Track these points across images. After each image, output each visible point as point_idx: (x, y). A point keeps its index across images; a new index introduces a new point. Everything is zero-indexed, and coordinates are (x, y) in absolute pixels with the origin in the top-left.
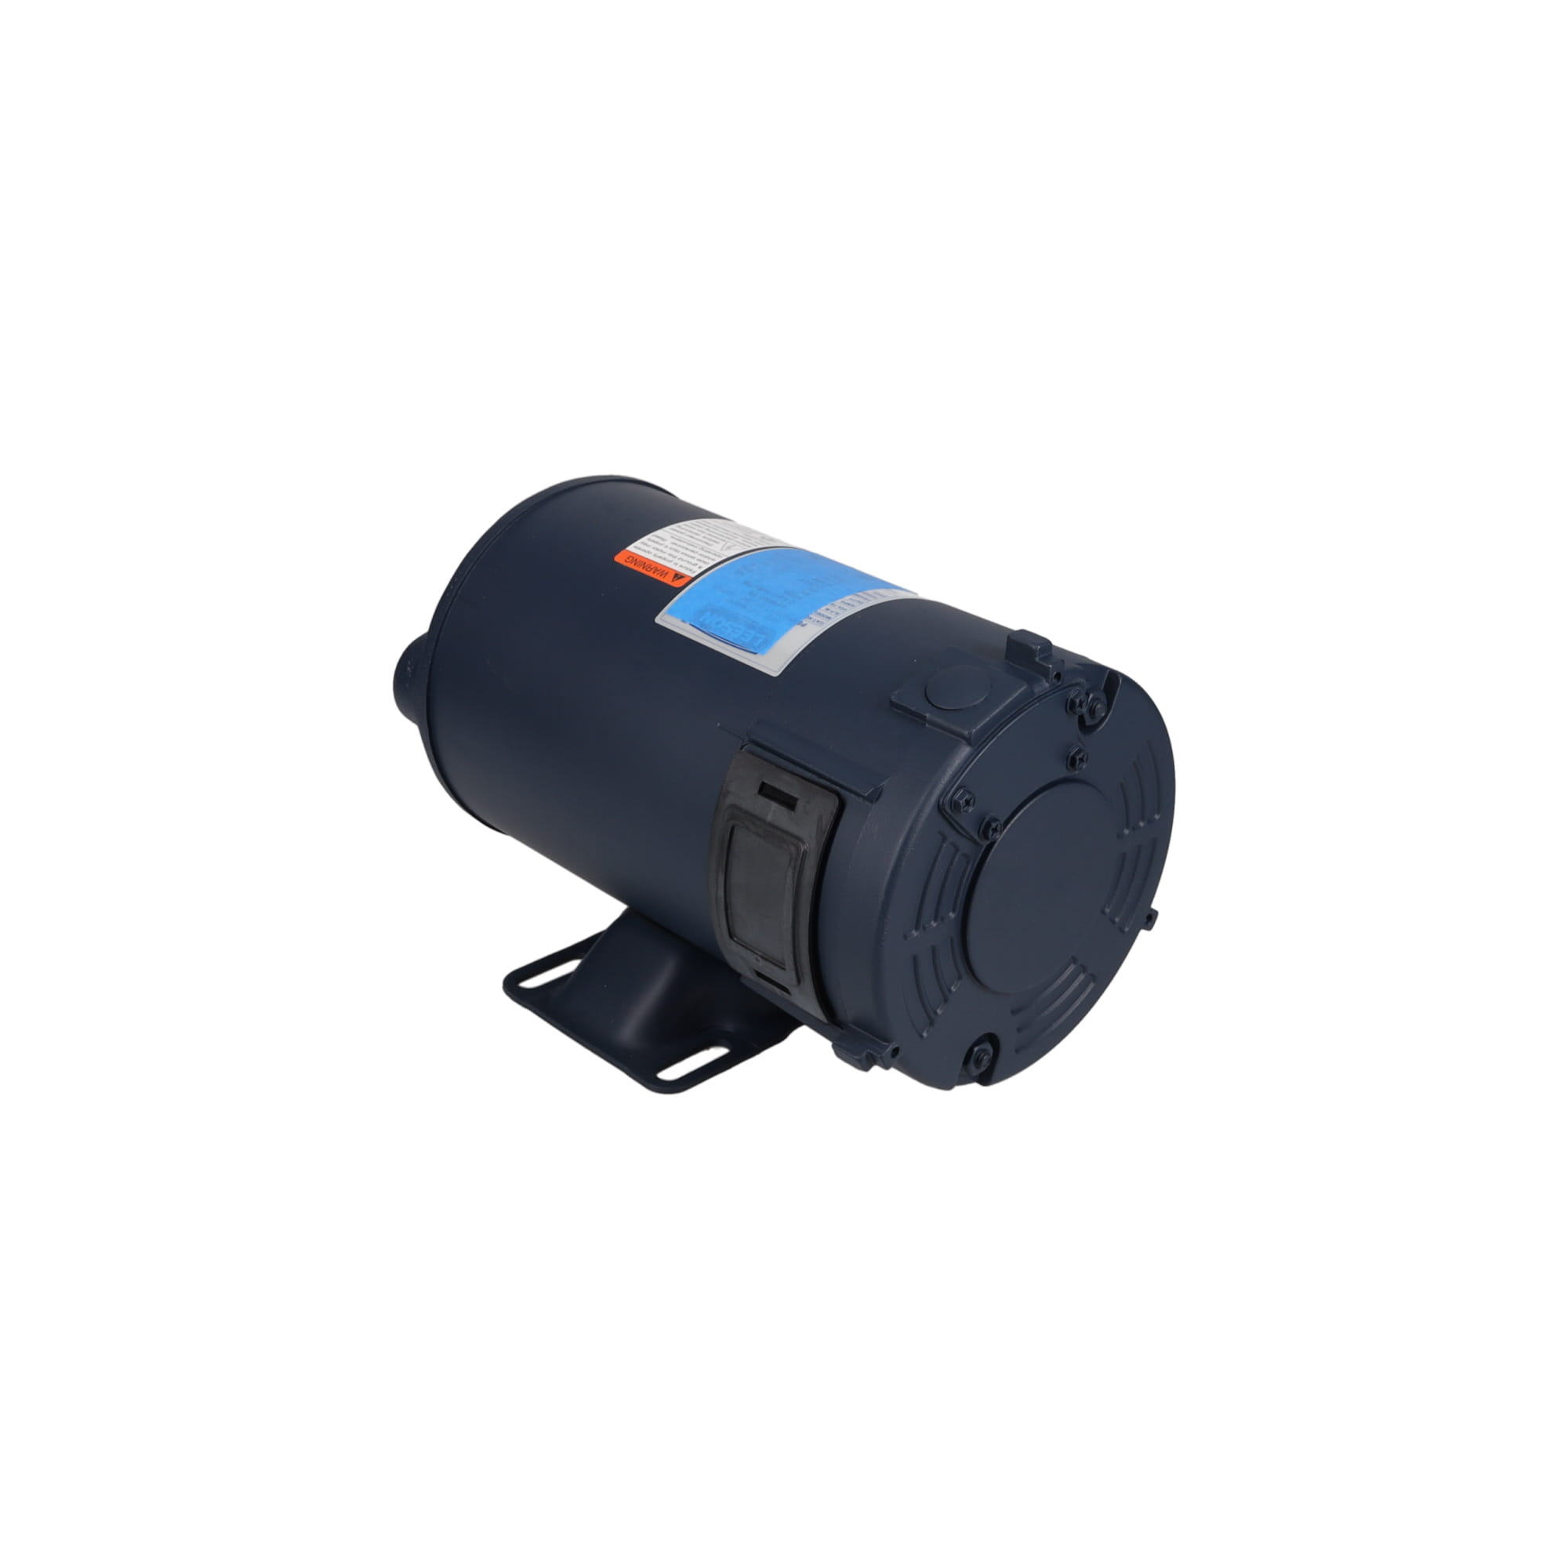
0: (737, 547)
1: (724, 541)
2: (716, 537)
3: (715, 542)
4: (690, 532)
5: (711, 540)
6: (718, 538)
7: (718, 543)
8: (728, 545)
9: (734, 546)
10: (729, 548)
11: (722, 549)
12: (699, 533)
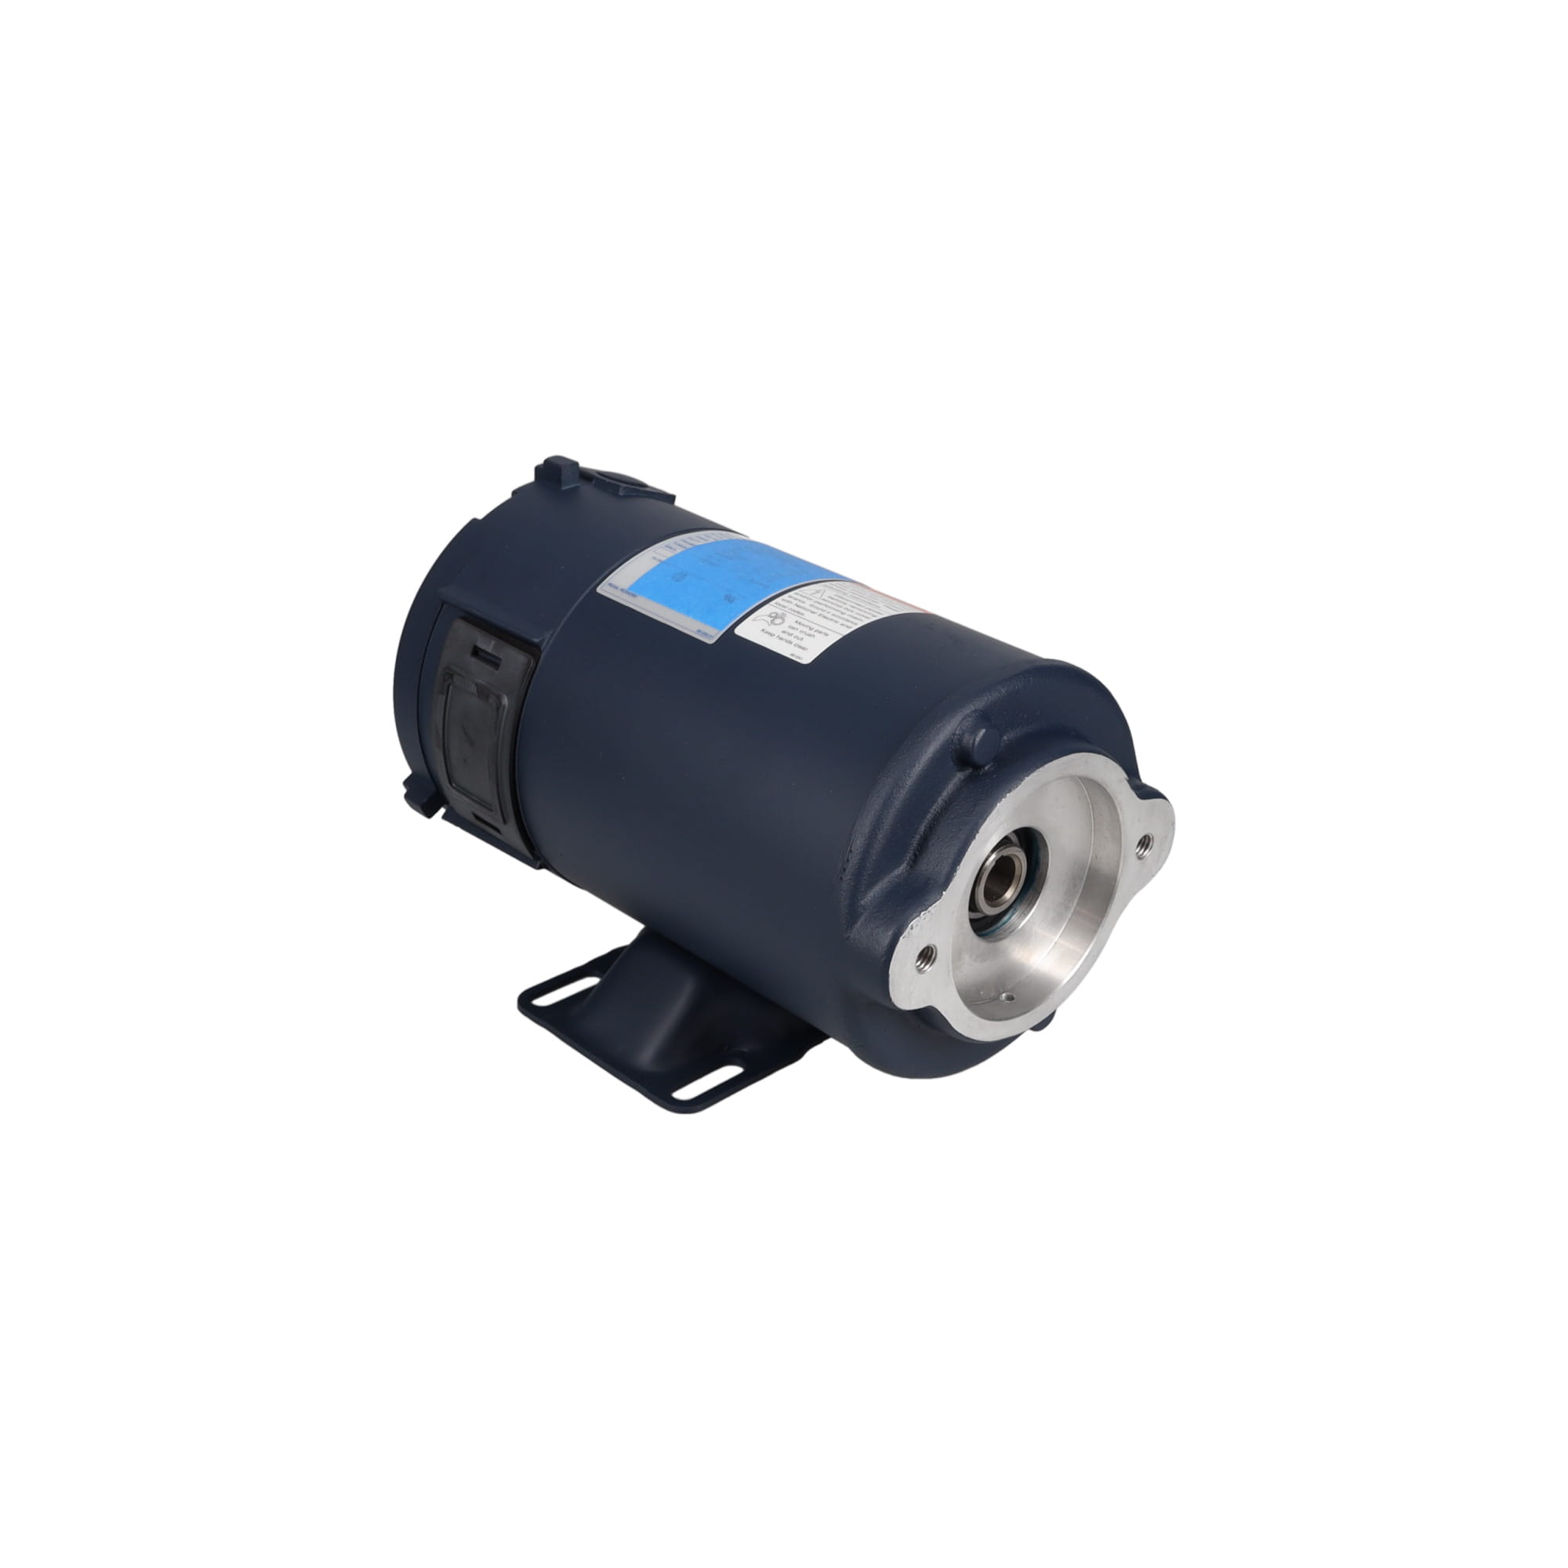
0: (809, 592)
1: (824, 600)
2: (832, 603)
3: (832, 598)
4: (861, 610)
5: (837, 600)
6: (829, 602)
7: (829, 597)
8: (819, 595)
9: (812, 594)
10: (818, 592)
11: (825, 591)
12: (850, 608)
